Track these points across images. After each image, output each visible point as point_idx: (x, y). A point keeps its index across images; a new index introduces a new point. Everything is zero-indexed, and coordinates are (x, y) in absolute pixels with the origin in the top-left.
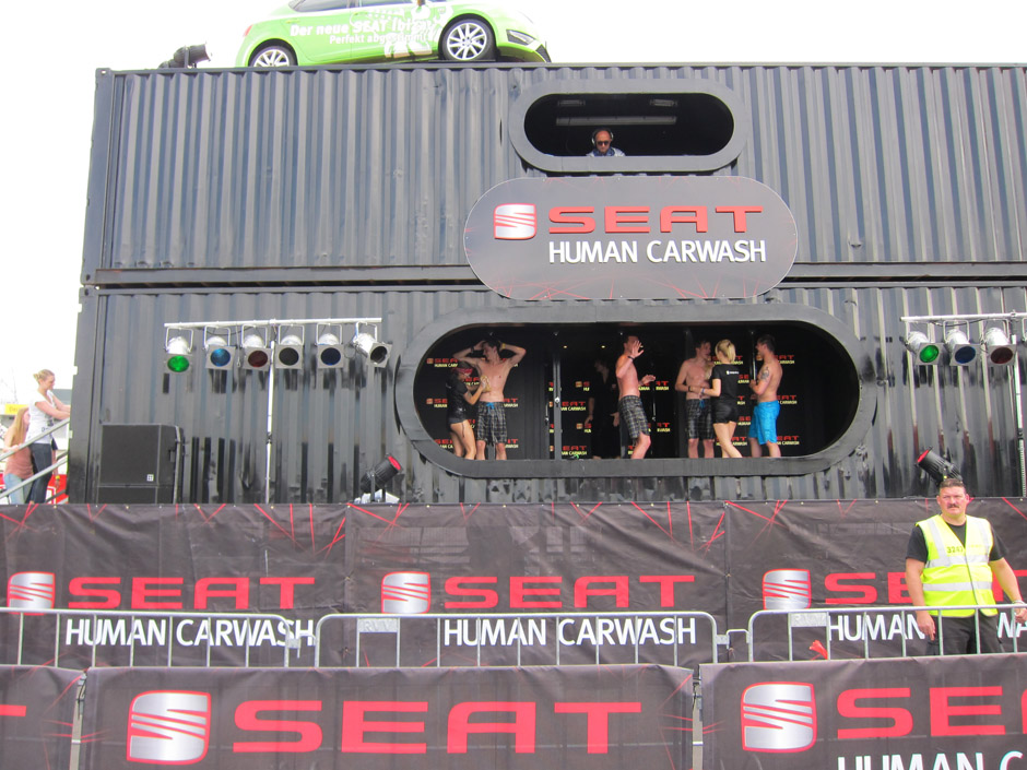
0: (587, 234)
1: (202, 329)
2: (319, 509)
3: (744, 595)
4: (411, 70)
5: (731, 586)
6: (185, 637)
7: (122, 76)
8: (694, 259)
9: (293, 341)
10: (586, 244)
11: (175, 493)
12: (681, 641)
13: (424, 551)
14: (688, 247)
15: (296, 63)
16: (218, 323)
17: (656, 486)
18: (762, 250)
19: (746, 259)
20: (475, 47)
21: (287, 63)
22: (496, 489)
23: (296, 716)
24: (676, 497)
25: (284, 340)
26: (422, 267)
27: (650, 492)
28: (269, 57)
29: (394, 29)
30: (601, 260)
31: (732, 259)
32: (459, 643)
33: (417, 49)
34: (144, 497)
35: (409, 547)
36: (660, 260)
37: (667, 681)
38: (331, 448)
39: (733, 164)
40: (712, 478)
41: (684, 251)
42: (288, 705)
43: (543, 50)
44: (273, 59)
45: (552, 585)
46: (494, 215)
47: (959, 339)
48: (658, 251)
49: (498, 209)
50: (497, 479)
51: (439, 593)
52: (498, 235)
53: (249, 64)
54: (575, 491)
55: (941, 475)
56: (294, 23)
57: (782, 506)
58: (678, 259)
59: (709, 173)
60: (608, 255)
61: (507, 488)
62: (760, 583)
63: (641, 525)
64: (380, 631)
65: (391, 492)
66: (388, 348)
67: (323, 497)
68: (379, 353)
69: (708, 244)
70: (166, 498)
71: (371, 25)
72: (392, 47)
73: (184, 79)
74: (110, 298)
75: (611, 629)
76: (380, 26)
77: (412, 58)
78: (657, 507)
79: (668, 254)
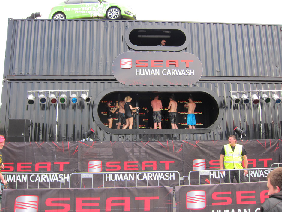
0: (146, 67)
1: (38, 92)
2: (71, 143)
3: (188, 166)
4: (98, 21)
5: (184, 164)
6: (32, 180)
7: (16, 21)
8: (175, 75)
9: (64, 96)
10: (146, 70)
11: (30, 139)
12: (171, 179)
13: (100, 154)
14: (173, 71)
15: (66, 18)
16: (42, 91)
17: (164, 136)
18: (193, 72)
19: (189, 75)
20: (116, 15)
21: (63, 18)
22: (120, 137)
23: (63, 202)
24: (170, 140)
25: (62, 96)
26: (101, 76)
27: (162, 138)
28: (58, 16)
29: (93, 10)
30: (150, 74)
31: (185, 75)
32: (110, 180)
33: (100, 15)
34: (21, 140)
35: (96, 153)
36: (166, 75)
37: (166, 190)
38: (74, 126)
39: (186, 49)
40: (179, 134)
41: (172, 72)
42: (61, 199)
43: (134, 17)
44: (59, 17)
45: (136, 164)
46: (120, 61)
47: (245, 97)
48: (165, 72)
49: (122, 60)
50: (121, 134)
51: (104, 166)
52: (121, 67)
53: (52, 18)
54: (142, 138)
55: (240, 134)
56: (65, 7)
57: (198, 142)
58: (171, 75)
59: (179, 51)
60: (152, 73)
61: (123, 137)
62: (192, 163)
63: (160, 147)
64: (87, 177)
65: (91, 138)
66: (91, 98)
67: (72, 140)
68: (88, 100)
69: (179, 71)
70: (27, 140)
71: (87, 8)
72: (93, 15)
73: (34, 22)
74: (12, 83)
75: (152, 176)
76: (90, 9)
77: (98, 18)
78: (164, 142)
79: (168, 73)
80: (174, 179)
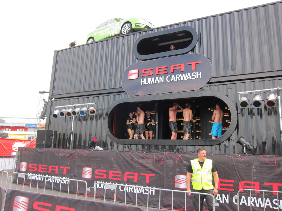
0: (151, 76)
3: (169, 182)
4: (113, 39)
5: (165, 179)
7: (58, 52)
8: (179, 80)
10: (150, 79)
11: (52, 146)
12: (150, 194)
14: (178, 76)
15: (94, 41)
18: (200, 75)
19: (195, 78)
20: (128, 30)
22: (125, 147)
28: (90, 41)
29: (112, 29)
30: (154, 83)
31: (191, 79)
32: (97, 187)
34: (42, 146)
36: (170, 81)
41: (177, 78)
45: (119, 174)
46: (128, 73)
47: (257, 98)
48: (169, 78)
49: (130, 71)
50: (126, 144)
51: (94, 173)
52: (129, 78)
53: (86, 43)
55: (244, 147)
56: (95, 32)
57: (181, 155)
58: (175, 80)
60: (156, 81)
61: (128, 147)
62: (174, 178)
63: (141, 158)
68: (93, 112)
69: (184, 75)
70: (48, 147)
72: (111, 34)
73: (69, 50)
74: (53, 101)
75: (132, 188)
76: (109, 29)
78: (146, 153)
79: (172, 79)
80: (154, 194)
